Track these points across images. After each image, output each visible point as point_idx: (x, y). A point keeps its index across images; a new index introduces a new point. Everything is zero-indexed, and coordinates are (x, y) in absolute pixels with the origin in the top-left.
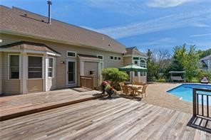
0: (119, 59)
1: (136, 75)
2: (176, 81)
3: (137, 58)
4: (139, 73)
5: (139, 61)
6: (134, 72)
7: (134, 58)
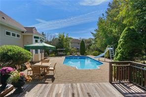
0: (18, 36)
1: (36, 52)
2: (62, 55)
3: (38, 38)
4: (39, 50)
5: (39, 40)
6: (34, 50)
7: (35, 37)
